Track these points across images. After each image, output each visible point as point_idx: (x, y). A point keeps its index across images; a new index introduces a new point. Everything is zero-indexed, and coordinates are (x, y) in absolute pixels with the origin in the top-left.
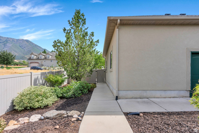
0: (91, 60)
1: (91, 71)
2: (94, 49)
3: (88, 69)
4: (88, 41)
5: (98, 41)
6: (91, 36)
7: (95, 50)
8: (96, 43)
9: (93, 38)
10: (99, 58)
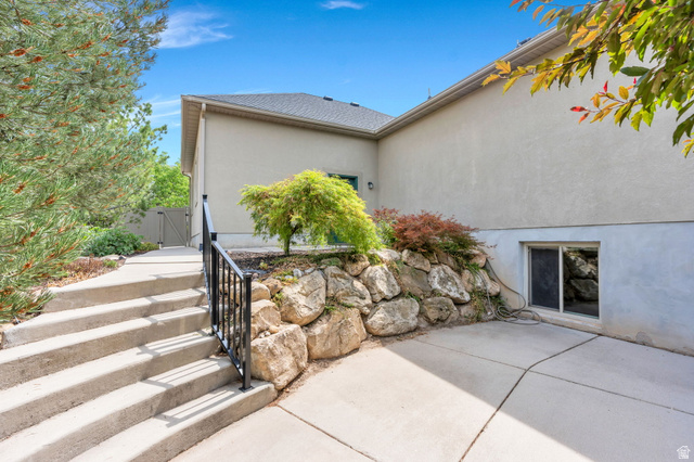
0: (142, 176)
1: (143, 207)
2: (151, 148)
3: (134, 200)
4: (134, 123)
5: (164, 128)
6: (142, 113)
7: (155, 152)
8: (158, 132)
9: (147, 118)
10: (172, 176)
